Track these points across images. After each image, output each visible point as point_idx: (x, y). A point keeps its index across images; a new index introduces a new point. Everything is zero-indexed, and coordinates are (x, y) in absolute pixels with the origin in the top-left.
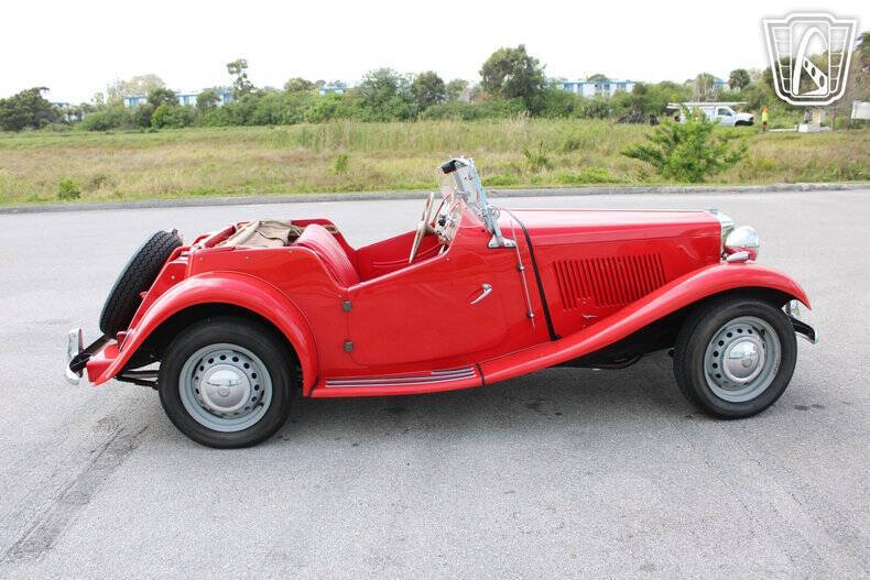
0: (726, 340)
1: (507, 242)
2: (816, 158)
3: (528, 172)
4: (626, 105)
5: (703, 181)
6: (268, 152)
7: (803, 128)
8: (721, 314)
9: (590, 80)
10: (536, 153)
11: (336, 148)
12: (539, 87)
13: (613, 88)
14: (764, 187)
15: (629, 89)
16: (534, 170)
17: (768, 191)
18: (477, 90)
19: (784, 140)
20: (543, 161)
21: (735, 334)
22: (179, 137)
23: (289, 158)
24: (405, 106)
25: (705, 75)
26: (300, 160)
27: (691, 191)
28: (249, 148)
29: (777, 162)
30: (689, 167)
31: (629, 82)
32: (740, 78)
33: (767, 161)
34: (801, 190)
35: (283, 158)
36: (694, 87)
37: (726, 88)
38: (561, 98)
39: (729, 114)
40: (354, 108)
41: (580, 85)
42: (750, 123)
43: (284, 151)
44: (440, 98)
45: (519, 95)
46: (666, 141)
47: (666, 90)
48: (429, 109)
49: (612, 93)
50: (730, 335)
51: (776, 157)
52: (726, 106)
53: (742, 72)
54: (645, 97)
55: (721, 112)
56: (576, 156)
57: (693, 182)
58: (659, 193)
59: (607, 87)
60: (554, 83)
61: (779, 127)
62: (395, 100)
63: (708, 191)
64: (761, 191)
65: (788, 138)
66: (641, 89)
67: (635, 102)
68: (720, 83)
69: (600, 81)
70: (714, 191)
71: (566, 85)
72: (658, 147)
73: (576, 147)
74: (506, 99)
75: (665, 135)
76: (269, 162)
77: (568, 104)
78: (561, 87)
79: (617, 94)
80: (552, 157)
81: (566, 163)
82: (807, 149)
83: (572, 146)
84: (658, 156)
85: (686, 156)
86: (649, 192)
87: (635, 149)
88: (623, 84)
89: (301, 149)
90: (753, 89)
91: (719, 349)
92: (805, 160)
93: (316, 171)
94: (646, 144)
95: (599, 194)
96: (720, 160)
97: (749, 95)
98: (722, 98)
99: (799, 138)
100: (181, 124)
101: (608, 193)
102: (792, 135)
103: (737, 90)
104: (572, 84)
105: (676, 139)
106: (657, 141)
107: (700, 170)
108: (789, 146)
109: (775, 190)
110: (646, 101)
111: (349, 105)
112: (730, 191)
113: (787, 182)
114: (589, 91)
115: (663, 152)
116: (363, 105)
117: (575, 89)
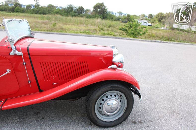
0: (105, 99)
1: (17, 53)
2: (164, 35)
3: (98, 31)
4: (125, 19)
5: (136, 37)
6: (39, 20)
7: (162, 28)
8: (103, 90)
9: (118, 13)
10: (101, 27)
11: (55, 21)
12: (106, 13)
13: (123, 15)
14: (150, 40)
15: (126, 15)
16: (100, 31)
17: (150, 41)
18: (92, 12)
19: (158, 30)
20: (102, 29)
21: (109, 97)
22: (19, 15)
23: (43, 22)
24: (75, 14)
25: (143, 14)
26: (45, 23)
27: (132, 39)
28: (35, 19)
29: (155, 35)
30: (133, 33)
31: (126, 14)
32: (151, 16)
33: (153, 35)
34: (158, 42)
35: (42, 22)
36: (141, 16)
37: (148, 18)
38: (111, 15)
39: (147, 23)
40: (63, 13)
41: (116, 13)
42: (151, 26)
43: (43, 21)
44: (83, 13)
45: (101, 14)
46: (129, 27)
47: (134, 16)
48: (80, 15)
49: (122, 16)
50: (107, 97)
51: (156, 34)
52: (146, 21)
53: (151, 15)
54: (129, 17)
55: (145, 22)
56: (110, 29)
57: (134, 37)
58: (124, 39)
59: (122, 14)
60: (110, 12)
61: (157, 27)
62: (73, 12)
63: (136, 40)
64: (149, 41)
65: (159, 30)
66: (129, 16)
67: (127, 18)
68: (146, 16)
69: (120, 13)
70: (137, 40)
71: (113, 13)
72: (127, 28)
73: (111, 27)
74: (98, 14)
75: (129, 25)
76: (38, 23)
77: (112, 17)
78: (111, 13)
79: (123, 16)
80: (105, 28)
81: (108, 30)
82: (162, 33)
83: (110, 26)
84: (126, 30)
85: (133, 31)
86: (121, 39)
87: (121, 28)
88: (125, 14)
89: (47, 21)
90: (153, 19)
91: (102, 102)
92: (162, 35)
93: (49, 26)
94: (124, 27)
95: (109, 38)
96: (141, 33)
97: (152, 20)
98: (146, 20)
99: (161, 30)
100: (22, 12)
101: (111, 38)
102: (160, 29)
103: (150, 18)
104: (114, 13)
105: (131, 27)
106: (127, 27)
107: (136, 35)
108: (159, 32)
109: (152, 41)
110: (130, 18)
111: (62, 12)
112: (141, 40)
113: (156, 40)
114: (117, 15)
115: (128, 30)
116: (65, 12)
117: (114, 14)
